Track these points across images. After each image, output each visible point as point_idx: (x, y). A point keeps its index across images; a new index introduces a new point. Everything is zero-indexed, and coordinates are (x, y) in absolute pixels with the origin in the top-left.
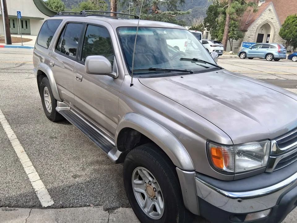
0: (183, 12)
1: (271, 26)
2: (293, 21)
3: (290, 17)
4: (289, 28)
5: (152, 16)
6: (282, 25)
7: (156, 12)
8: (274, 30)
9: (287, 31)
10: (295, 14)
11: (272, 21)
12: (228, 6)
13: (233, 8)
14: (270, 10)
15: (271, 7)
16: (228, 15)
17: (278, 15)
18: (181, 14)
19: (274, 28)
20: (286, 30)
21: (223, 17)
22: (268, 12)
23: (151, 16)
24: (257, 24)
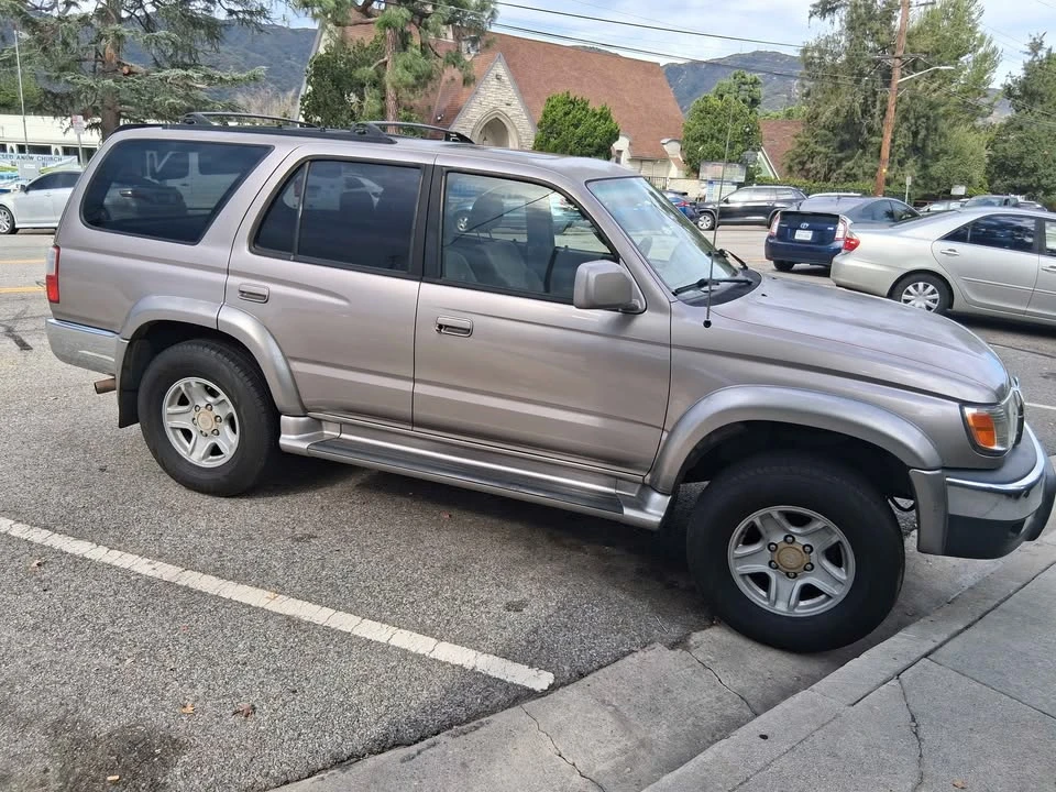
0: (237, 75)
1: (509, 127)
2: (566, 114)
3: (555, 100)
4: (559, 134)
5: (113, 84)
6: (539, 126)
7: (126, 70)
8: (519, 138)
9: (556, 142)
10: (568, 93)
11: (510, 112)
12: (386, 62)
13: (407, 68)
14: (498, 78)
15: (501, 69)
16: (391, 92)
17: (522, 91)
18: (227, 82)
19: (517, 132)
20: (552, 140)
21: (376, 98)
22: (495, 82)
23: (110, 87)
24: (470, 121)
